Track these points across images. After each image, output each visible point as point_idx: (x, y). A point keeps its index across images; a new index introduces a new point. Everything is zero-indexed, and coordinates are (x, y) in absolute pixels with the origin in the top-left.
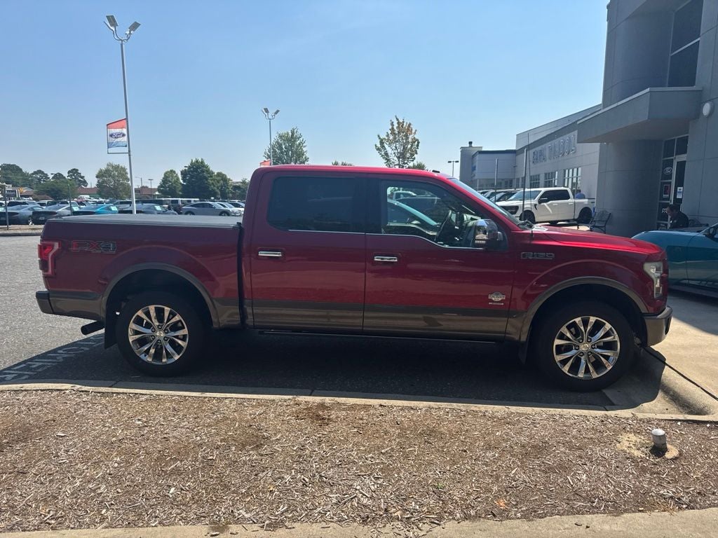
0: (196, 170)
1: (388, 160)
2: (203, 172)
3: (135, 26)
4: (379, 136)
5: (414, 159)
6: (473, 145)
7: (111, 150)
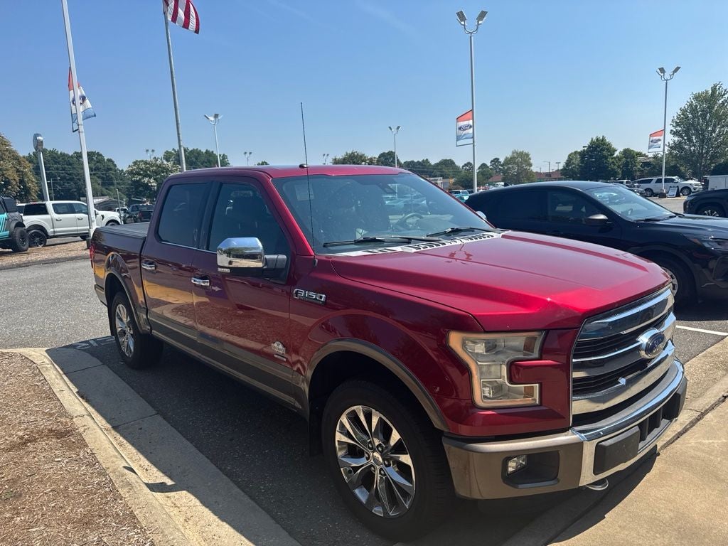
0: (595, 149)
2: (603, 150)
3: (483, 15)
7: (460, 142)
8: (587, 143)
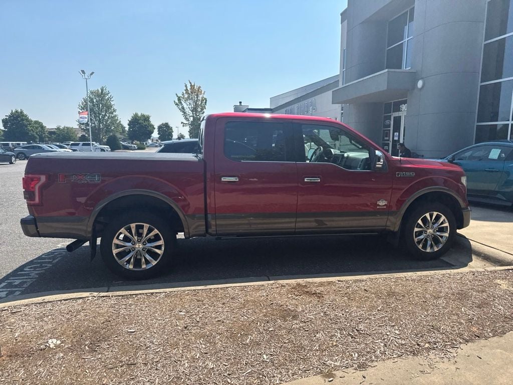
1: (185, 113)
2: (23, 120)
4: (176, 94)
5: (204, 112)
6: (242, 104)
8: (9, 114)
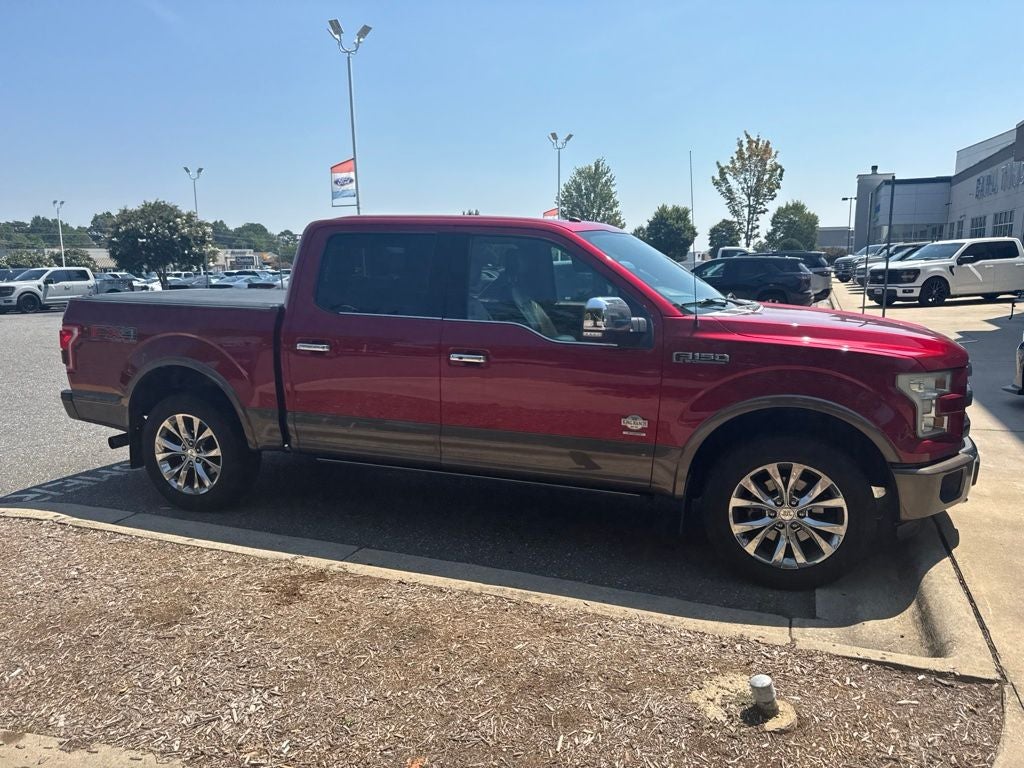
1: (731, 199)
3: (365, 31)
4: (718, 163)
5: (775, 196)
6: (879, 171)
7: (337, 202)
